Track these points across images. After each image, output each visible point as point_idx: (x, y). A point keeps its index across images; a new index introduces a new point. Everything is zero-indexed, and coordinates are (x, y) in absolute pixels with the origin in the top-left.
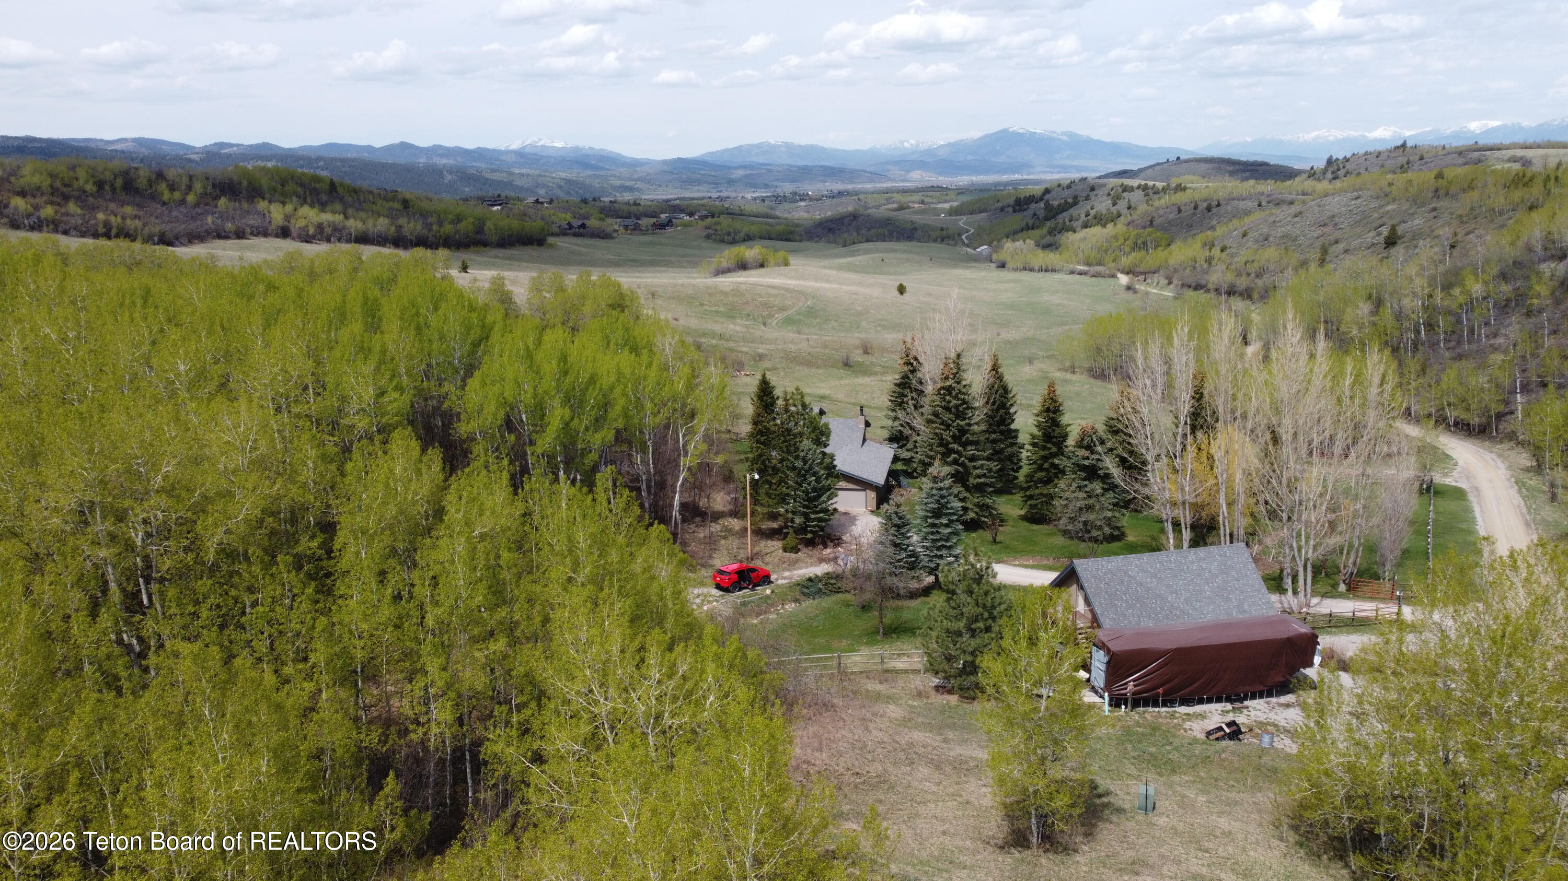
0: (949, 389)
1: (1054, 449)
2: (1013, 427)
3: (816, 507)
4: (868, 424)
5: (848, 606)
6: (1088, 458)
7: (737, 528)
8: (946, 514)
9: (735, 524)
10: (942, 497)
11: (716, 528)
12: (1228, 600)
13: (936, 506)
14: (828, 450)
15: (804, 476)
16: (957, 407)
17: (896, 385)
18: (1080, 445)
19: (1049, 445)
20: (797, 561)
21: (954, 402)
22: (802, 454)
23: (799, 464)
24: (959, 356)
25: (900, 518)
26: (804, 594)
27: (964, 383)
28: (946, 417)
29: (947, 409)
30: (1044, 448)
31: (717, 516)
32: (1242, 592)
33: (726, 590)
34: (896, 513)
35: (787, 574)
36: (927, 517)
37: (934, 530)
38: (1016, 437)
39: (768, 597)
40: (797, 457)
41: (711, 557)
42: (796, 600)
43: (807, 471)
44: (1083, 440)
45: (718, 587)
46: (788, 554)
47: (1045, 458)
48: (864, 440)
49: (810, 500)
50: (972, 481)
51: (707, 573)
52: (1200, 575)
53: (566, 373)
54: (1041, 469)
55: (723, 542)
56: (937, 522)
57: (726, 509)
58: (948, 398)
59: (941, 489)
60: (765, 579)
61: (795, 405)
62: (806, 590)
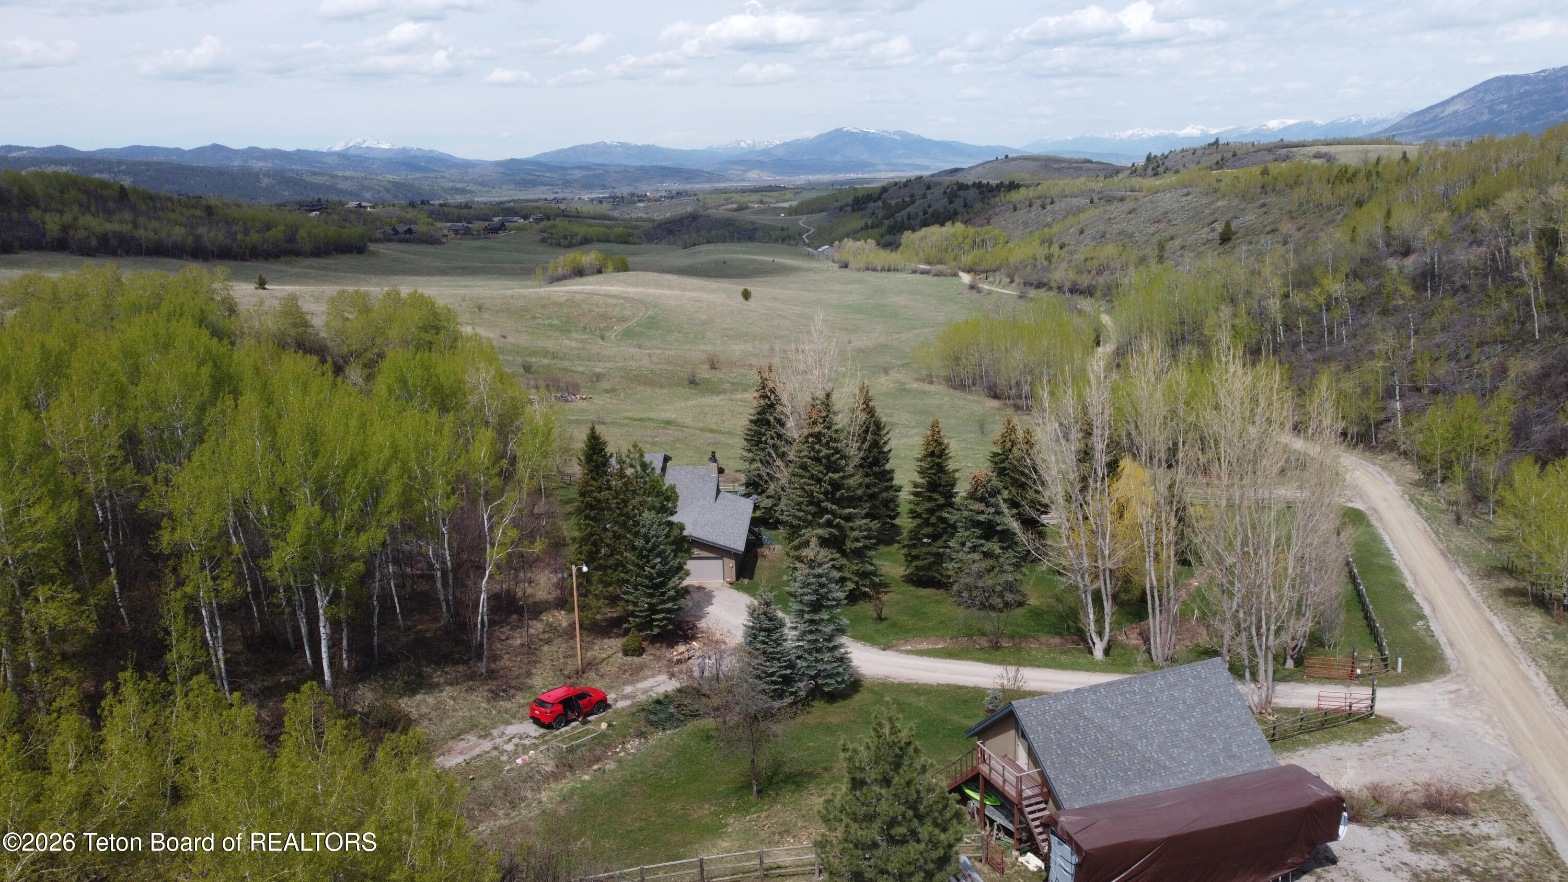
0: (818, 436)
1: (942, 501)
2: (888, 467)
3: (663, 594)
4: (721, 471)
5: (709, 738)
6: (983, 512)
7: (565, 624)
8: (828, 607)
9: (561, 618)
10: (822, 586)
11: (536, 627)
12: (1212, 741)
13: (814, 598)
14: (674, 519)
15: (647, 557)
16: (828, 457)
17: (751, 421)
18: (972, 496)
19: (935, 496)
20: (641, 668)
21: (825, 452)
22: (643, 531)
23: (640, 543)
24: (828, 396)
25: (770, 619)
26: (651, 723)
27: (834, 428)
28: (816, 469)
29: (817, 460)
30: (930, 499)
31: (537, 610)
32: (1227, 727)
33: (549, 727)
34: (765, 614)
35: (628, 689)
36: (803, 612)
37: (813, 628)
38: (892, 479)
39: (603, 735)
40: (637, 534)
41: (529, 674)
42: (641, 735)
43: (650, 551)
44: (976, 490)
45: (537, 721)
46: (629, 659)
47: (931, 511)
48: (718, 491)
49: (656, 587)
50: (849, 545)
51: (523, 699)
52: (1172, 709)
53: (315, 455)
54: (927, 523)
55: (546, 648)
56: (817, 617)
57: (551, 598)
58: (817, 447)
59: (820, 576)
60: (602, 704)
61: (632, 466)
62: (652, 717)
